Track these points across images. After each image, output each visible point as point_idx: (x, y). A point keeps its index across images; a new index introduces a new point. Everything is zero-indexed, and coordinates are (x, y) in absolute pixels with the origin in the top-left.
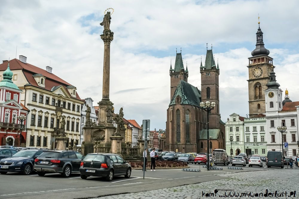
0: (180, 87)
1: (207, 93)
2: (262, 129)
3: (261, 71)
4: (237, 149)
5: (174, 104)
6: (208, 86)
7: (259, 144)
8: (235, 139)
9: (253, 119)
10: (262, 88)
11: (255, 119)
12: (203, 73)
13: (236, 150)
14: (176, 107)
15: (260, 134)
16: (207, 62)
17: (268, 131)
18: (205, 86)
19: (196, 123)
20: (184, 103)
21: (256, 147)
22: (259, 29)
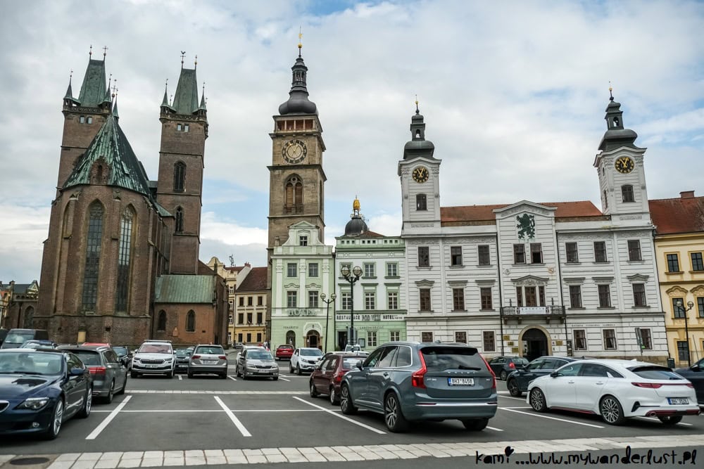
0: (109, 133)
1: (176, 177)
2: (392, 271)
3: (304, 149)
4: (310, 333)
5: (85, 181)
6: (181, 158)
7: (382, 316)
8: (303, 301)
9: (364, 242)
10: (304, 189)
11: (369, 242)
12: (169, 123)
13: (305, 335)
14: (91, 192)
15: (385, 287)
16: (181, 97)
17: (411, 277)
18: (171, 157)
19: (151, 249)
20: (120, 183)
21: (371, 325)
22: (300, 60)
